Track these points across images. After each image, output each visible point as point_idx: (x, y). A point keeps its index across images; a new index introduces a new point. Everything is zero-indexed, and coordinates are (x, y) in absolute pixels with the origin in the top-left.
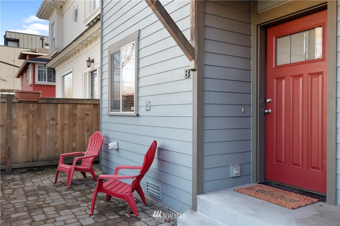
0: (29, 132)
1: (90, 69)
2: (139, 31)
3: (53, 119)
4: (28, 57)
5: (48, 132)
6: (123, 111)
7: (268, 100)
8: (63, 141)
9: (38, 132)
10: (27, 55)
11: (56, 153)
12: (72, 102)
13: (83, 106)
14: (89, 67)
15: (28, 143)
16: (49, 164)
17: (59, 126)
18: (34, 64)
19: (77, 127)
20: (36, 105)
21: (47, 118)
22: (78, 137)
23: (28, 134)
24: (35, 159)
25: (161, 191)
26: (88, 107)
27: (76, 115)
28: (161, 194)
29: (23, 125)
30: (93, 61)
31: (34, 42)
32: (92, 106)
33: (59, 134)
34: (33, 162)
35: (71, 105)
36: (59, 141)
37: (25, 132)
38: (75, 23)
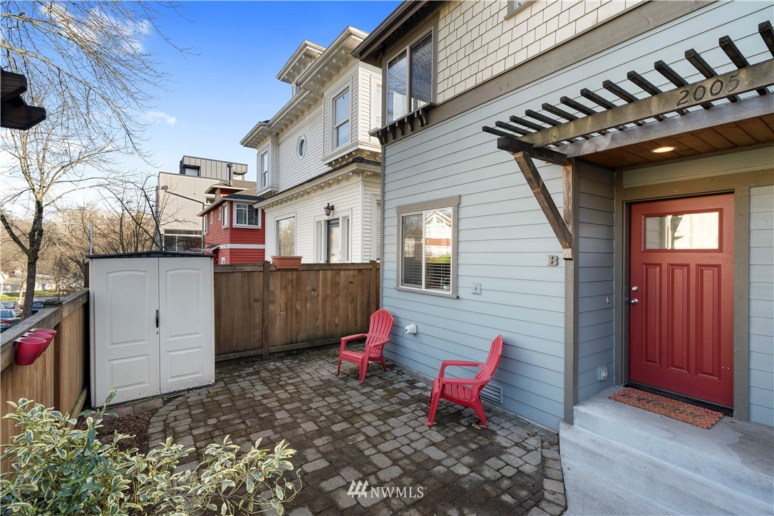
0: (289, 307)
1: (327, 218)
2: (460, 196)
3: (314, 290)
4: (219, 190)
5: (308, 305)
6: (427, 287)
7: (634, 288)
8: (325, 317)
9: (298, 307)
10: (217, 189)
11: (317, 332)
12: (335, 268)
13: (347, 272)
14: (328, 215)
15: (287, 320)
16: (310, 346)
17: (320, 298)
18: (231, 203)
19: (340, 298)
20: (295, 273)
21: (308, 288)
22: (341, 310)
23: (286, 309)
24: (294, 340)
25: (502, 393)
26: (352, 272)
27: (339, 283)
28: (502, 397)
29: (280, 297)
30: (332, 208)
31: (219, 169)
32: (356, 272)
33: (320, 307)
34: (291, 344)
35: (333, 271)
36: (320, 317)
37: (283, 306)
38: (301, 157)
